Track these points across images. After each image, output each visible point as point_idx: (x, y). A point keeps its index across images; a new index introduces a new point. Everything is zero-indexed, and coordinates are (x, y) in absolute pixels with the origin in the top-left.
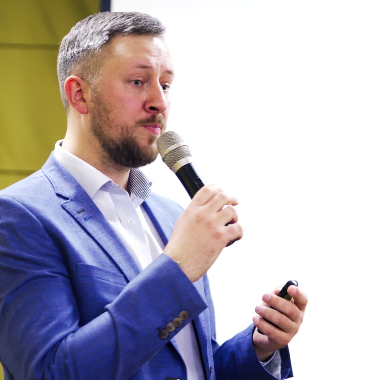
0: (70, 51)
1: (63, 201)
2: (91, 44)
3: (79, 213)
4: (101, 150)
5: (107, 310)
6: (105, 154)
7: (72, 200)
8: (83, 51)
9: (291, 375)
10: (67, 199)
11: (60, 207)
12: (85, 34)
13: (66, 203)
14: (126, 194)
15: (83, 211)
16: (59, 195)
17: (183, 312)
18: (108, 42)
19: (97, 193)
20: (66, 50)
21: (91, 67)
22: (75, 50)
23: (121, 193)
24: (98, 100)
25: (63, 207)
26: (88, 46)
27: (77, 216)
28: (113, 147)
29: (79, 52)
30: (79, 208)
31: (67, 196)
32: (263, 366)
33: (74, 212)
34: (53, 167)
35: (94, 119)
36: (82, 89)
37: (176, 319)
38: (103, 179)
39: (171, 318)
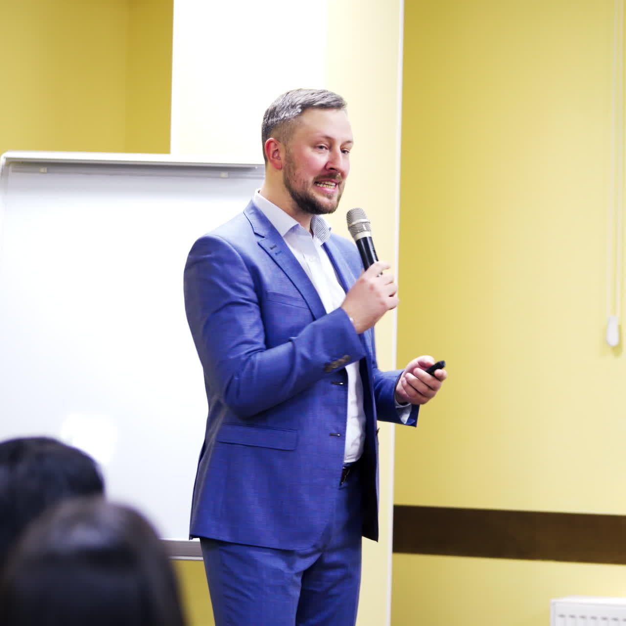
0: (270, 120)
1: (259, 239)
2: (287, 115)
3: (272, 248)
4: (291, 199)
5: (291, 340)
6: (295, 203)
7: (267, 238)
8: (280, 120)
9: (414, 425)
10: (263, 237)
11: (257, 244)
12: (283, 106)
13: (262, 240)
14: (310, 236)
15: (275, 246)
16: (256, 234)
17: (346, 356)
18: (301, 114)
19: (287, 235)
20: (267, 119)
21: (287, 133)
22: (275, 120)
23: (306, 234)
24: (289, 160)
25: (259, 244)
26: (285, 117)
27: (270, 251)
28: (299, 198)
29: (277, 121)
30: (272, 245)
31: (263, 235)
32: (397, 407)
33: (267, 248)
34: (252, 211)
35: (285, 174)
36: (279, 150)
37: (340, 360)
38: (292, 222)
39: (336, 358)
